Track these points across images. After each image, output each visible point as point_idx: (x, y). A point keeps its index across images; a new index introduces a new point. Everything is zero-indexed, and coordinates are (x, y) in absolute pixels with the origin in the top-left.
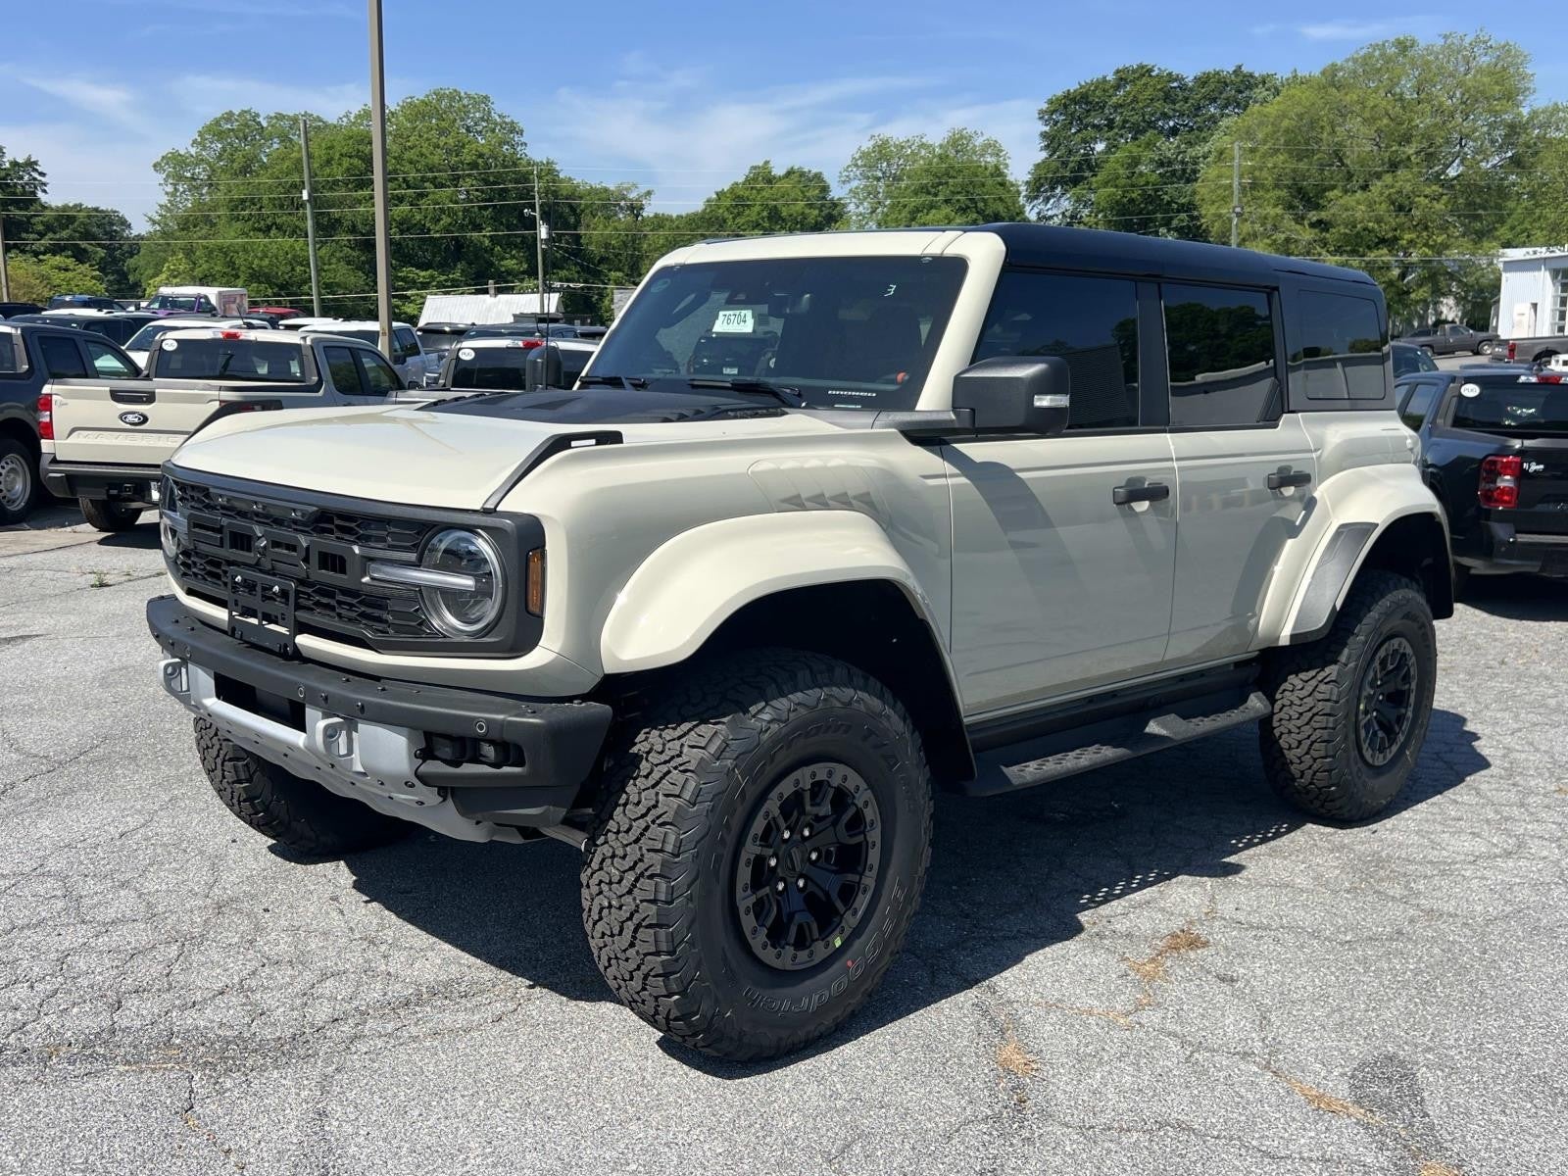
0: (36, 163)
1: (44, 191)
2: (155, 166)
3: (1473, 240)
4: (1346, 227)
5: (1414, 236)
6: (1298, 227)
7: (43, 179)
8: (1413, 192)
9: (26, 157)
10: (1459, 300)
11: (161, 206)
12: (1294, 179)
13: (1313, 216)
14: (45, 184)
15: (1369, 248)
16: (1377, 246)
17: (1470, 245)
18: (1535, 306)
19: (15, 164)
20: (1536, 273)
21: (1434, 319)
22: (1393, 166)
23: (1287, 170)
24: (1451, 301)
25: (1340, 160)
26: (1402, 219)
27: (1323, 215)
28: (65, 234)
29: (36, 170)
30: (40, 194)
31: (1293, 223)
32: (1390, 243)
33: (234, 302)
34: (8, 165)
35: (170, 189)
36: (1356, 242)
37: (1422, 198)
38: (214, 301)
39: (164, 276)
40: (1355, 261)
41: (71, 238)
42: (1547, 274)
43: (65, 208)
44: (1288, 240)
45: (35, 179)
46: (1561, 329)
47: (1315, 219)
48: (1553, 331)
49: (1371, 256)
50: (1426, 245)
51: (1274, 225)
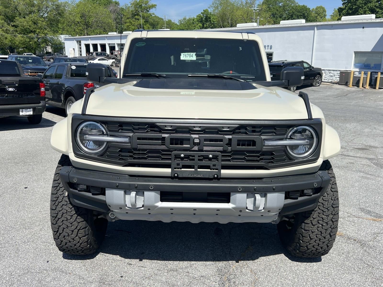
3: (53, 32)
4: (22, 27)
5: (39, 31)
6: (8, 26)
8: (37, 20)
10: (52, 47)
12: (5, 13)
13: (12, 24)
15: (28, 33)
16: (30, 33)
17: (53, 34)
18: (74, 49)
20: (73, 41)
21: (46, 51)
22: (30, 13)
23: (3, 11)
24: (50, 47)
25: (17, 10)
26: (36, 26)
27: (15, 24)
31: (7, 25)
32: (34, 32)
36: (25, 31)
37: (40, 21)
40: (25, 36)
42: (76, 42)
44: (7, 30)
46: (81, 55)
47: (13, 25)
48: (79, 55)
49: (30, 35)
50: (43, 33)
51: (2, 25)
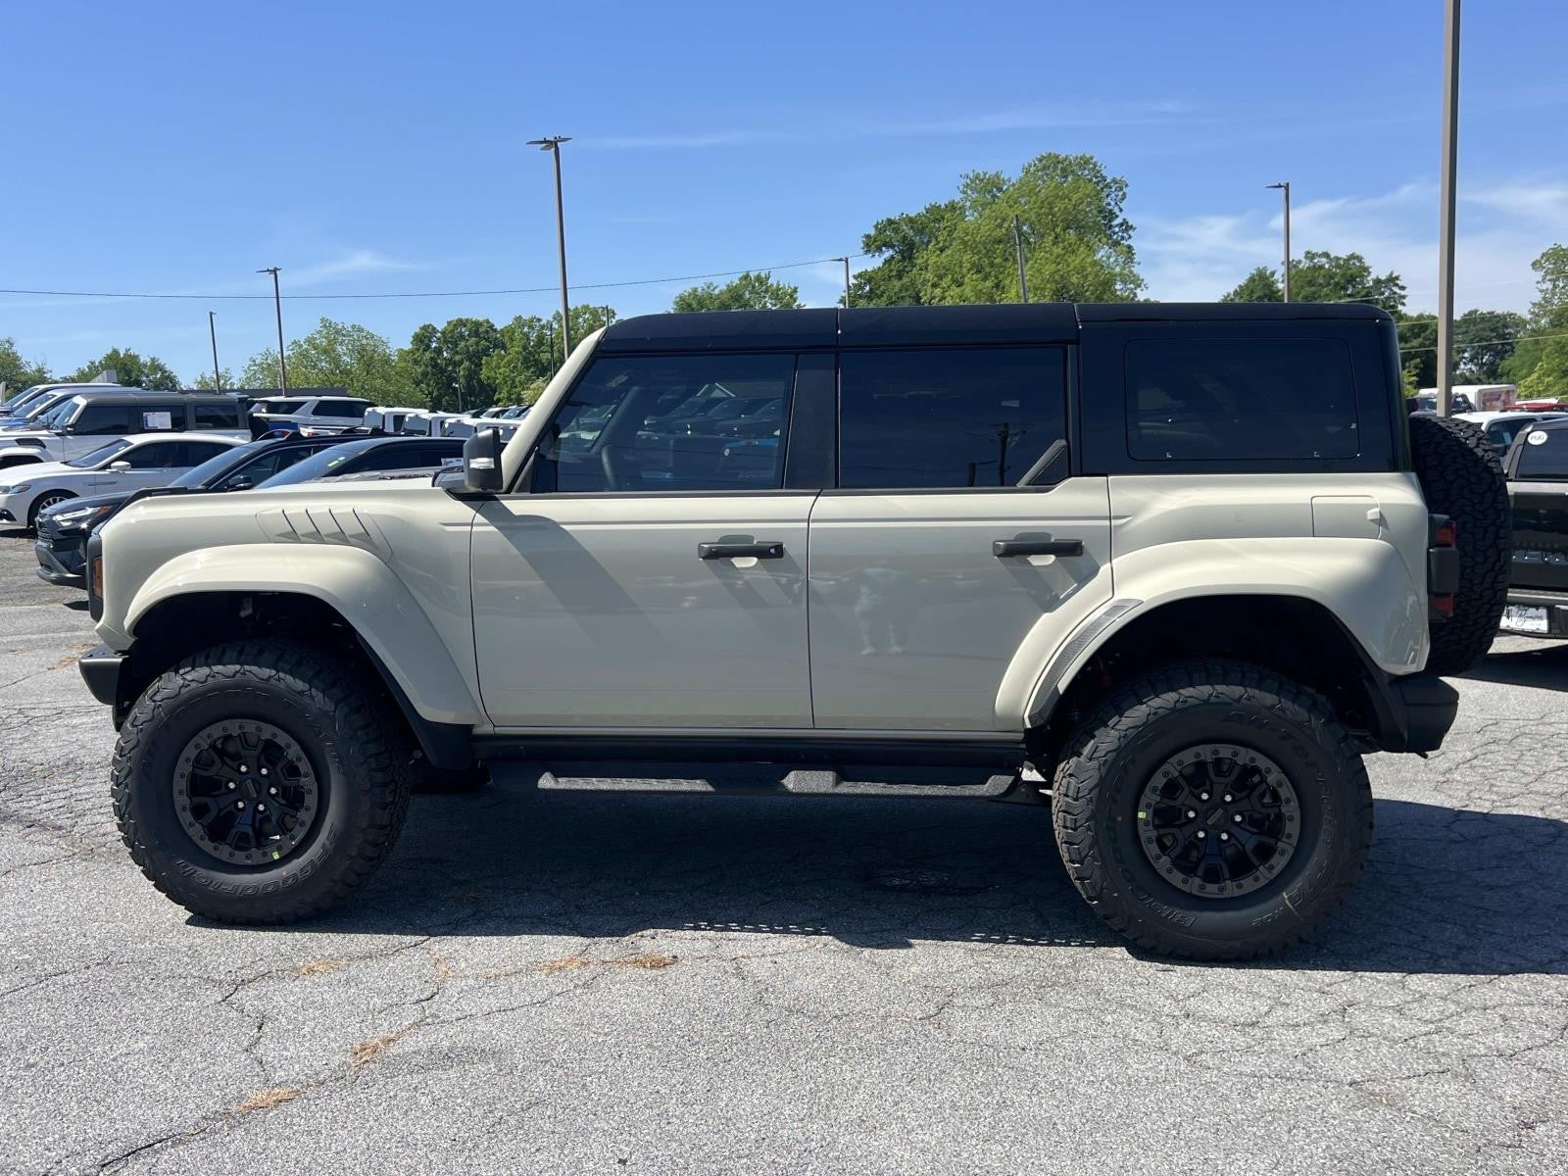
0: (1397, 278)
1: (1403, 304)
2: (1534, 264)
7: (1403, 293)
9: (1388, 273)
11: (1534, 304)
14: (1404, 297)
19: (1378, 281)
28: (1415, 343)
29: (1397, 285)
30: (1400, 307)
33: (1498, 399)
34: (1371, 283)
35: (1549, 285)
38: (1472, 399)
39: (1535, 376)
41: (1422, 345)
43: (1421, 317)
45: (1395, 293)
